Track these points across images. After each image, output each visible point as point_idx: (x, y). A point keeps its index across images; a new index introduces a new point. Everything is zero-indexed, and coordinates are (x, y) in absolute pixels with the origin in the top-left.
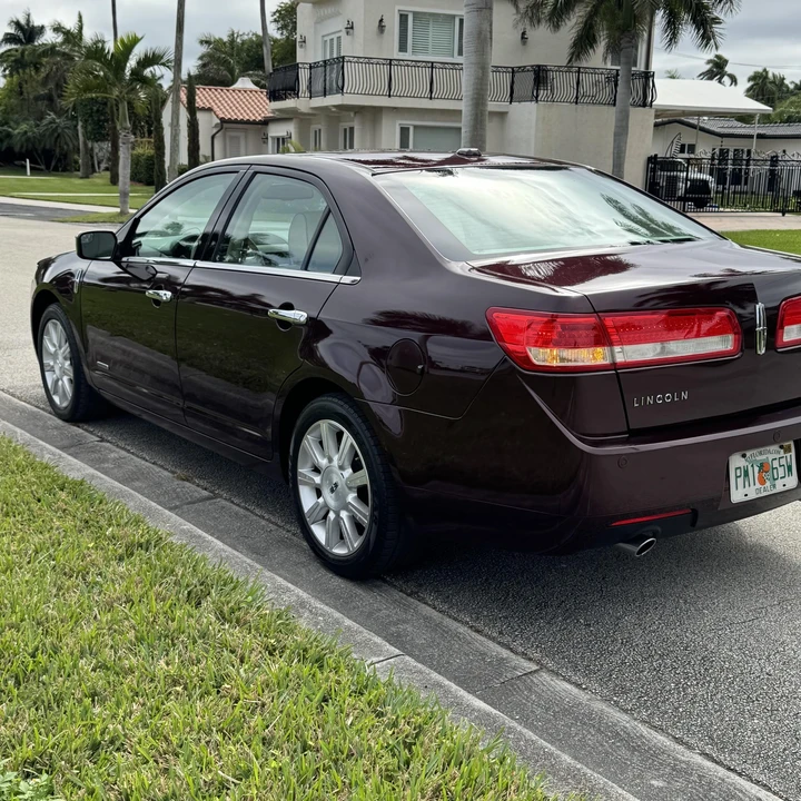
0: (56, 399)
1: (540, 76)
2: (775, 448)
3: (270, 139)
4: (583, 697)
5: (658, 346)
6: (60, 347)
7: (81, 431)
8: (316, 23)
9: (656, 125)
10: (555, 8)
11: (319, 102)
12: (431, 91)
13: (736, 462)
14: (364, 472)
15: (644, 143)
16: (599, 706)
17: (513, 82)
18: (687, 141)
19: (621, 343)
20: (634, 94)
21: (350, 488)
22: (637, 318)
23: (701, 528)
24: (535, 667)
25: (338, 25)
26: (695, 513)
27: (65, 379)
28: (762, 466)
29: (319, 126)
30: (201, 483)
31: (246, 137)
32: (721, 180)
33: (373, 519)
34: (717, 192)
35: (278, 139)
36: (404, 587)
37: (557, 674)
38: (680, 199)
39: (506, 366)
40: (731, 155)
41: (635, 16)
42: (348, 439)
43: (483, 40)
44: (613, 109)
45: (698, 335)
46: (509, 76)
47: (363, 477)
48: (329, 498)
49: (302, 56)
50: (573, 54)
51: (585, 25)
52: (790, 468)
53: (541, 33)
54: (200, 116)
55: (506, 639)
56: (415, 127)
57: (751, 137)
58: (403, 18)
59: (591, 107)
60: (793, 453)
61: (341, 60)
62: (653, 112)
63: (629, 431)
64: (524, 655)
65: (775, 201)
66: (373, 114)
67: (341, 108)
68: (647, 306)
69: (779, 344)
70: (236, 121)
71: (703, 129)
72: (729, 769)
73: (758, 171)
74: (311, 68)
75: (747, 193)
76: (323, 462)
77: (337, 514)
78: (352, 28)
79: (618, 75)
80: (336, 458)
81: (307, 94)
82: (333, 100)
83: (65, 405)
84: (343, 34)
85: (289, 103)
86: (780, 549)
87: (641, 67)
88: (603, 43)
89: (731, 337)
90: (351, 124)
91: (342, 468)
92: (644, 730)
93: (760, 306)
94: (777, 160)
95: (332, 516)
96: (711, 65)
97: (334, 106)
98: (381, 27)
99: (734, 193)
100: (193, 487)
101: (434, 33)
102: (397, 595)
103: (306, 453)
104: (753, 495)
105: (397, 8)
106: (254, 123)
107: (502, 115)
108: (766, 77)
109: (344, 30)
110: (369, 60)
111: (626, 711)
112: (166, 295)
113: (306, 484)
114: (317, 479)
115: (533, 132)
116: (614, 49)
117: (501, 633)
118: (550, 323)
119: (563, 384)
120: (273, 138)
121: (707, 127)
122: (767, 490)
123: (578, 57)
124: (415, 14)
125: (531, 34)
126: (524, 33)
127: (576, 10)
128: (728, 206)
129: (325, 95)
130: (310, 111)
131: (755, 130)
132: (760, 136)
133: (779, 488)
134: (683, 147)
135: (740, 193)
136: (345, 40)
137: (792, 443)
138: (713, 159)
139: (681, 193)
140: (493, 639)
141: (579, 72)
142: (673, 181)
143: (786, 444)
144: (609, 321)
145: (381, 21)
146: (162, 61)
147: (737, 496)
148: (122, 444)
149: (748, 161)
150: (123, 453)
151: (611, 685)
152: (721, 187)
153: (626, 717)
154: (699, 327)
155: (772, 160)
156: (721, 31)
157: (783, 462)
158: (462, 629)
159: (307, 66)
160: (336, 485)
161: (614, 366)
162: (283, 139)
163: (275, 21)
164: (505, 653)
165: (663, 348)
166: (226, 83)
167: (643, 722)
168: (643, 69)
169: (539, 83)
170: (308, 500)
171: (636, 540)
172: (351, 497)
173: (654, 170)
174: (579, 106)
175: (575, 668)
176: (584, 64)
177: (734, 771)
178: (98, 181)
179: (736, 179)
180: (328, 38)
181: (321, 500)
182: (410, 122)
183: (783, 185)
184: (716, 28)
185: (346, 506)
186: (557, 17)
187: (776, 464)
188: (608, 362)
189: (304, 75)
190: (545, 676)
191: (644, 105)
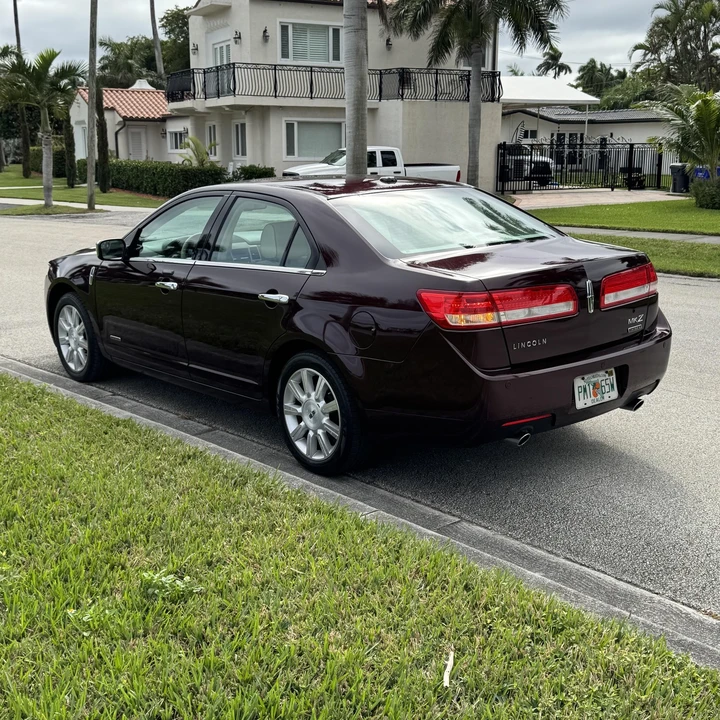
0: (72, 366)
1: (405, 77)
2: (602, 373)
3: (168, 135)
4: (490, 533)
5: (527, 310)
6: (75, 326)
7: (95, 388)
8: (207, 33)
9: (503, 115)
10: (415, 20)
11: (213, 102)
12: (311, 92)
13: (579, 383)
14: (335, 401)
15: (495, 132)
16: (500, 537)
17: (381, 83)
18: (529, 127)
19: (504, 309)
20: (484, 91)
21: (324, 414)
22: (509, 293)
23: (558, 427)
24: (457, 520)
25: (226, 35)
26: (554, 416)
27: (80, 349)
28: (595, 385)
29: (214, 123)
30: (201, 420)
31: (146, 133)
32: (559, 160)
33: (342, 433)
34: (557, 171)
35: (176, 134)
36: (363, 479)
37: (472, 522)
38: (526, 179)
39: (432, 327)
40: (567, 140)
41: (482, 25)
42: (322, 381)
43: (360, 54)
44: (467, 104)
45: (550, 303)
46: (377, 77)
47: (334, 405)
48: (308, 422)
49: (195, 62)
50: (432, 57)
51: (441, 33)
52: (612, 386)
53: (403, 41)
54: (107, 116)
55: (437, 505)
56: (299, 123)
57: (583, 122)
58: (284, 28)
59: (448, 103)
60: (614, 376)
61: (232, 66)
62: (500, 106)
63: (511, 365)
64: (449, 513)
65: (605, 178)
66: (262, 113)
67: (233, 107)
68: (516, 285)
69: (602, 305)
70: (137, 119)
71: (542, 117)
72: (581, 564)
73: (590, 153)
74: (205, 73)
75: (581, 171)
76: (304, 398)
77: (315, 432)
78: (240, 38)
79: (469, 75)
80: (313, 394)
81: (203, 96)
82: (226, 101)
83: (79, 370)
84: (232, 43)
85: (187, 104)
86: (610, 443)
87: (488, 68)
88: (456, 49)
89: (572, 303)
90: (242, 121)
91: (318, 400)
92: (529, 548)
93: (589, 282)
94: (606, 144)
95: (311, 433)
96: (546, 57)
97: (228, 106)
98: (265, 37)
99: (571, 171)
100: (196, 424)
101: (310, 41)
102: (360, 484)
103: (290, 392)
104: (590, 404)
105: (279, 20)
106: (153, 120)
107: (373, 111)
108: (594, 67)
109: (233, 40)
110: (256, 66)
111: (517, 539)
112: (172, 285)
113: (290, 413)
114: (299, 410)
115: (400, 125)
116: (465, 53)
117: (433, 502)
118: (459, 299)
119: (469, 337)
120: (171, 133)
121: (545, 115)
122: (598, 400)
123: (437, 61)
124: (293, 24)
125: (394, 41)
126: (388, 40)
127: (432, 20)
128: (566, 183)
129: (219, 97)
130: (206, 111)
131: (586, 116)
132: (591, 122)
133: (606, 399)
134: (526, 132)
135: (576, 171)
136: (234, 47)
137: (613, 370)
138: (552, 143)
139: (527, 173)
140: (429, 506)
141: (437, 73)
142: (520, 164)
143: (609, 370)
144: (495, 295)
145: (265, 31)
146: (78, 72)
147: (580, 404)
148: (131, 396)
149: (581, 145)
150: (134, 403)
151: (507, 526)
152: (559, 166)
153: (518, 542)
154: (551, 297)
155: (601, 144)
156: (555, 35)
157: (608, 382)
158: (407, 501)
159: (202, 71)
160: (314, 412)
161: (500, 324)
162: (181, 134)
163: (163, 26)
164: (437, 513)
165: (530, 311)
166: (126, 84)
167: (528, 544)
168: (490, 69)
169: (404, 83)
170: (291, 425)
171: (518, 436)
172: (325, 420)
173: (503, 155)
174: (438, 102)
175: (483, 518)
176: (442, 66)
177: (584, 565)
178: (11, 174)
179: (572, 159)
180: (218, 46)
181: (302, 424)
182: (295, 119)
183: (611, 164)
184: (552, 33)
185: (322, 426)
186: (417, 27)
187: (603, 383)
188: (496, 322)
189: (199, 79)
190: (465, 524)
191: (493, 100)
